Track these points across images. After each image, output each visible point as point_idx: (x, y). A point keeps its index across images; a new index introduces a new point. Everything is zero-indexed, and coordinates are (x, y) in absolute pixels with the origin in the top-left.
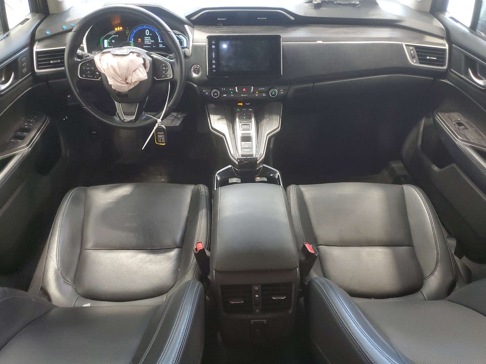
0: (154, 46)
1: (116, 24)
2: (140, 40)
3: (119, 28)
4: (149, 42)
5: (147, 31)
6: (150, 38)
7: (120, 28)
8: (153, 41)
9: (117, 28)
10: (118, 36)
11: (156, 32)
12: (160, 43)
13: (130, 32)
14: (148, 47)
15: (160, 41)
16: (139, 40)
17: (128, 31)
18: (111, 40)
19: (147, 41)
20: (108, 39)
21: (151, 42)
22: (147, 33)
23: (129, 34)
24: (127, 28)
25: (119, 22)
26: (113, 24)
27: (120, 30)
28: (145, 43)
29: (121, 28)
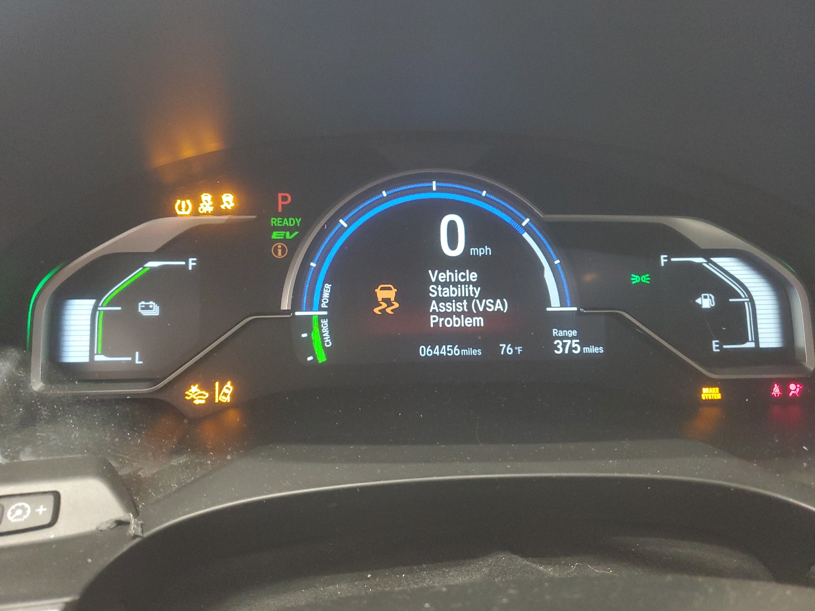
0: (507, 349)
1: (187, 161)
2: (391, 294)
3: (206, 199)
4: (470, 314)
5: (452, 226)
6: (473, 276)
7: (217, 201)
8: (499, 306)
9: (197, 202)
10: (192, 263)
11: (527, 229)
12: (561, 320)
13: (304, 230)
14: (456, 351)
15: (555, 305)
16: (381, 294)
17: (289, 222)
18: (128, 298)
19: (450, 307)
20: (98, 296)
21: (484, 314)
22: (453, 244)
23: (293, 246)
24: (283, 199)
25: (211, 145)
26: (161, 159)
27: (218, 211)
28: (433, 320)
29: (228, 200)
